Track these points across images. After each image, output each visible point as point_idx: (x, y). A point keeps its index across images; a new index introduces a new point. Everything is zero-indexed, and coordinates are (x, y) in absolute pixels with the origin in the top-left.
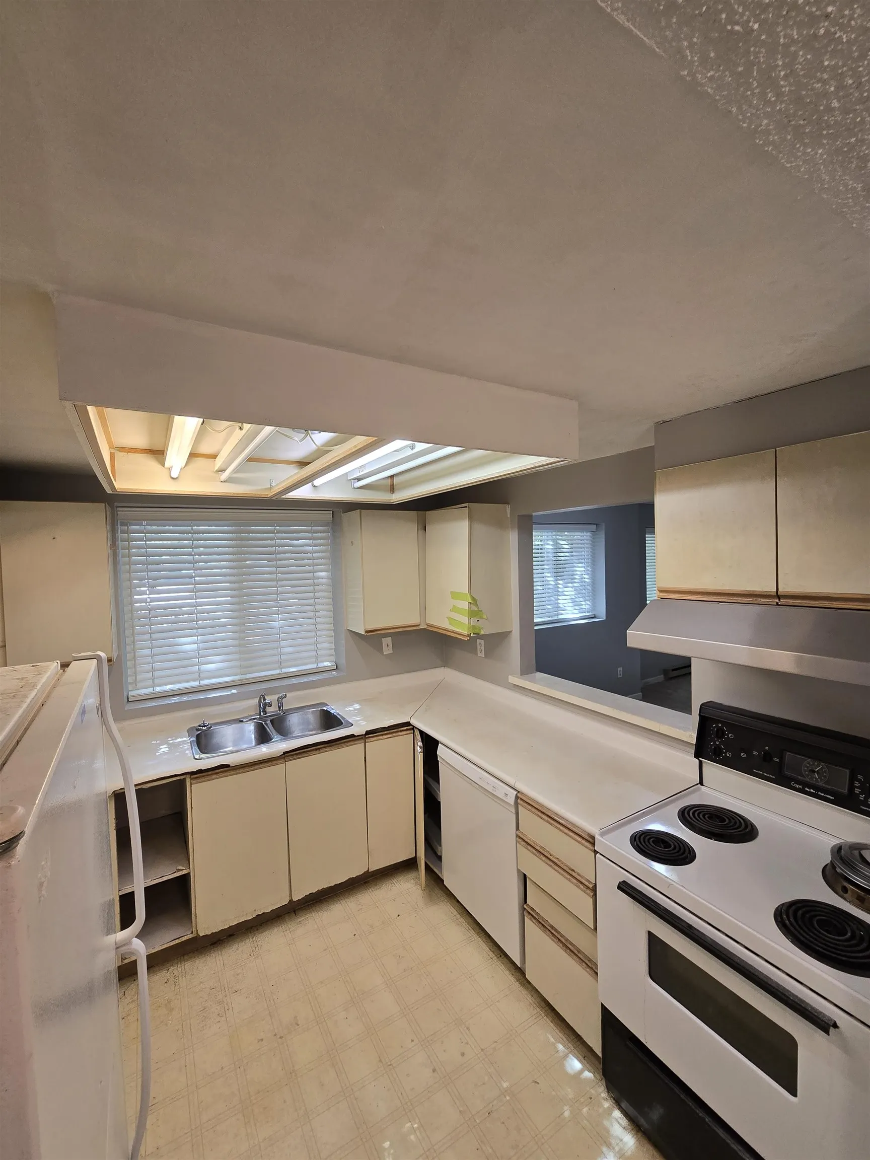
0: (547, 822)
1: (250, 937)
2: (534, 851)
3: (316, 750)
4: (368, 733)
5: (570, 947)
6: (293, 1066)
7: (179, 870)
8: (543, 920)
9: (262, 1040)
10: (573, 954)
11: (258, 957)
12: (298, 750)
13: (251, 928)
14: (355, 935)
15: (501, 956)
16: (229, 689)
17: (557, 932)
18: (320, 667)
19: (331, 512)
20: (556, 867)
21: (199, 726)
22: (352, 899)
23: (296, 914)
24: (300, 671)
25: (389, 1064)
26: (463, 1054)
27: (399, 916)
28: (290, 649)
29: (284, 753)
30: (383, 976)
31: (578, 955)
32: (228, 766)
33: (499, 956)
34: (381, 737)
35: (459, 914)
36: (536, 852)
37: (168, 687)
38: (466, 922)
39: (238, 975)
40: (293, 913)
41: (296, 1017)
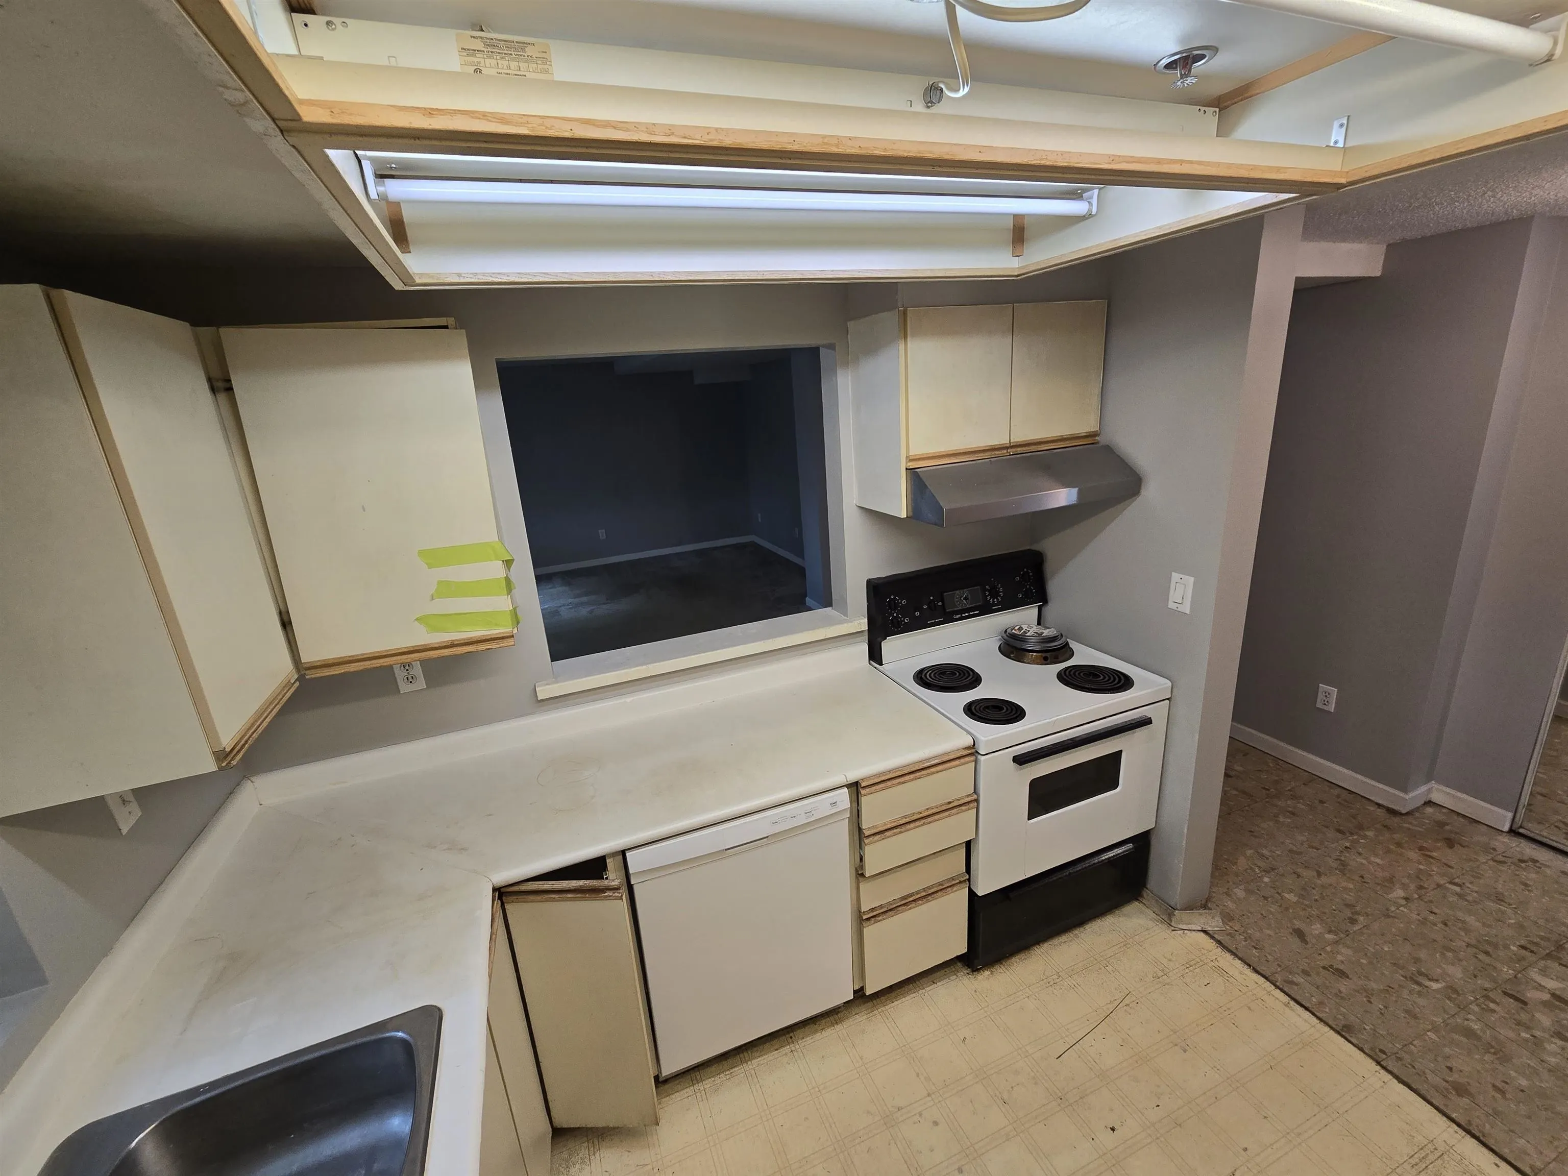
0: (928, 775)
2: (895, 831)
5: (932, 890)
8: (891, 904)
10: (935, 895)
15: (791, 1038)
17: (912, 896)
20: (929, 820)
26: (936, 1123)
31: (944, 887)
33: (790, 1040)
35: (693, 1085)
36: (898, 830)
38: (713, 1077)
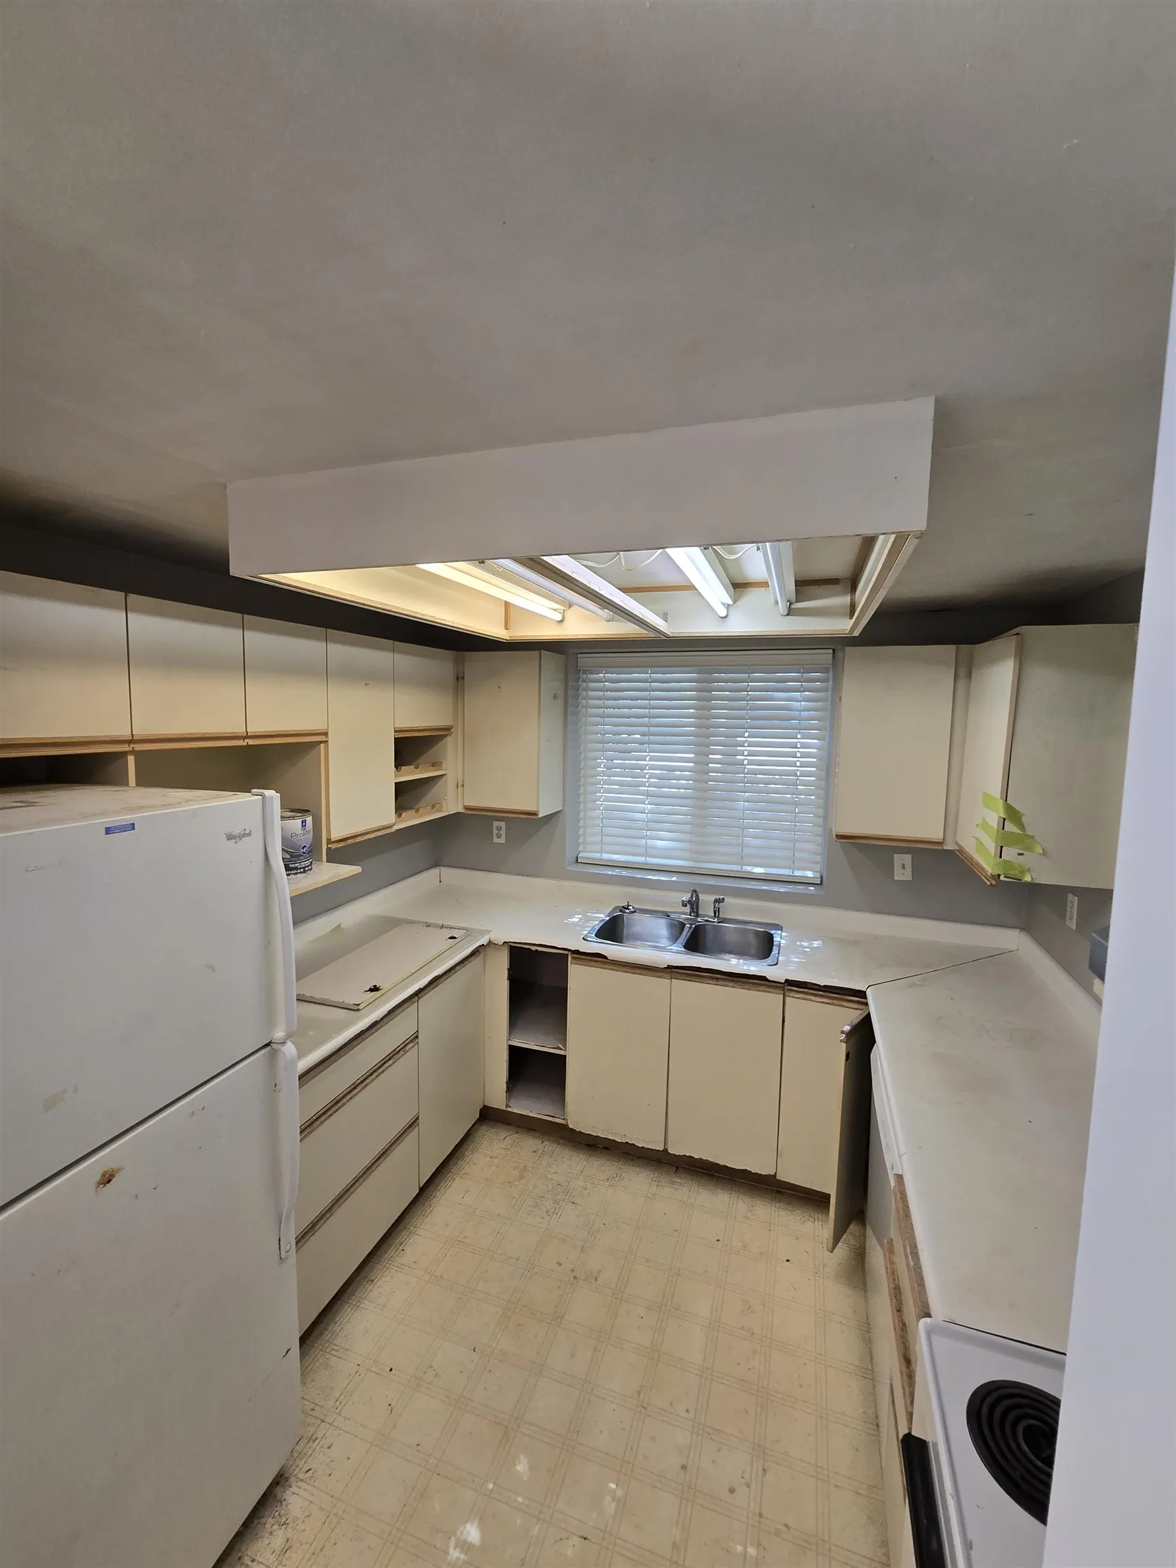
1: (621, 1163)
3: (712, 978)
4: (789, 983)
6: (565, 1313)
7: (560, 1049)
9: (560, 1264)
11: (613, 1186)
12: (688, 970)
13: (628, 1154)
14: (718, 1240)
16: (669, 874)
18: (795, 876)
19: (831, 651)
21: (623, 907)
22: (748, 1199)
23: (676, 1171)
24: (767, 874)
25: (645, 1405)
27: (788, 1261)
28: (758, 842)
29: (669, 967)
30: (712, 1312)
32: (605, 957)
34: (812, 998)
37: (616, 857)
39: (586, 1189)
40: (674, 1169)
41: (600, 1271)
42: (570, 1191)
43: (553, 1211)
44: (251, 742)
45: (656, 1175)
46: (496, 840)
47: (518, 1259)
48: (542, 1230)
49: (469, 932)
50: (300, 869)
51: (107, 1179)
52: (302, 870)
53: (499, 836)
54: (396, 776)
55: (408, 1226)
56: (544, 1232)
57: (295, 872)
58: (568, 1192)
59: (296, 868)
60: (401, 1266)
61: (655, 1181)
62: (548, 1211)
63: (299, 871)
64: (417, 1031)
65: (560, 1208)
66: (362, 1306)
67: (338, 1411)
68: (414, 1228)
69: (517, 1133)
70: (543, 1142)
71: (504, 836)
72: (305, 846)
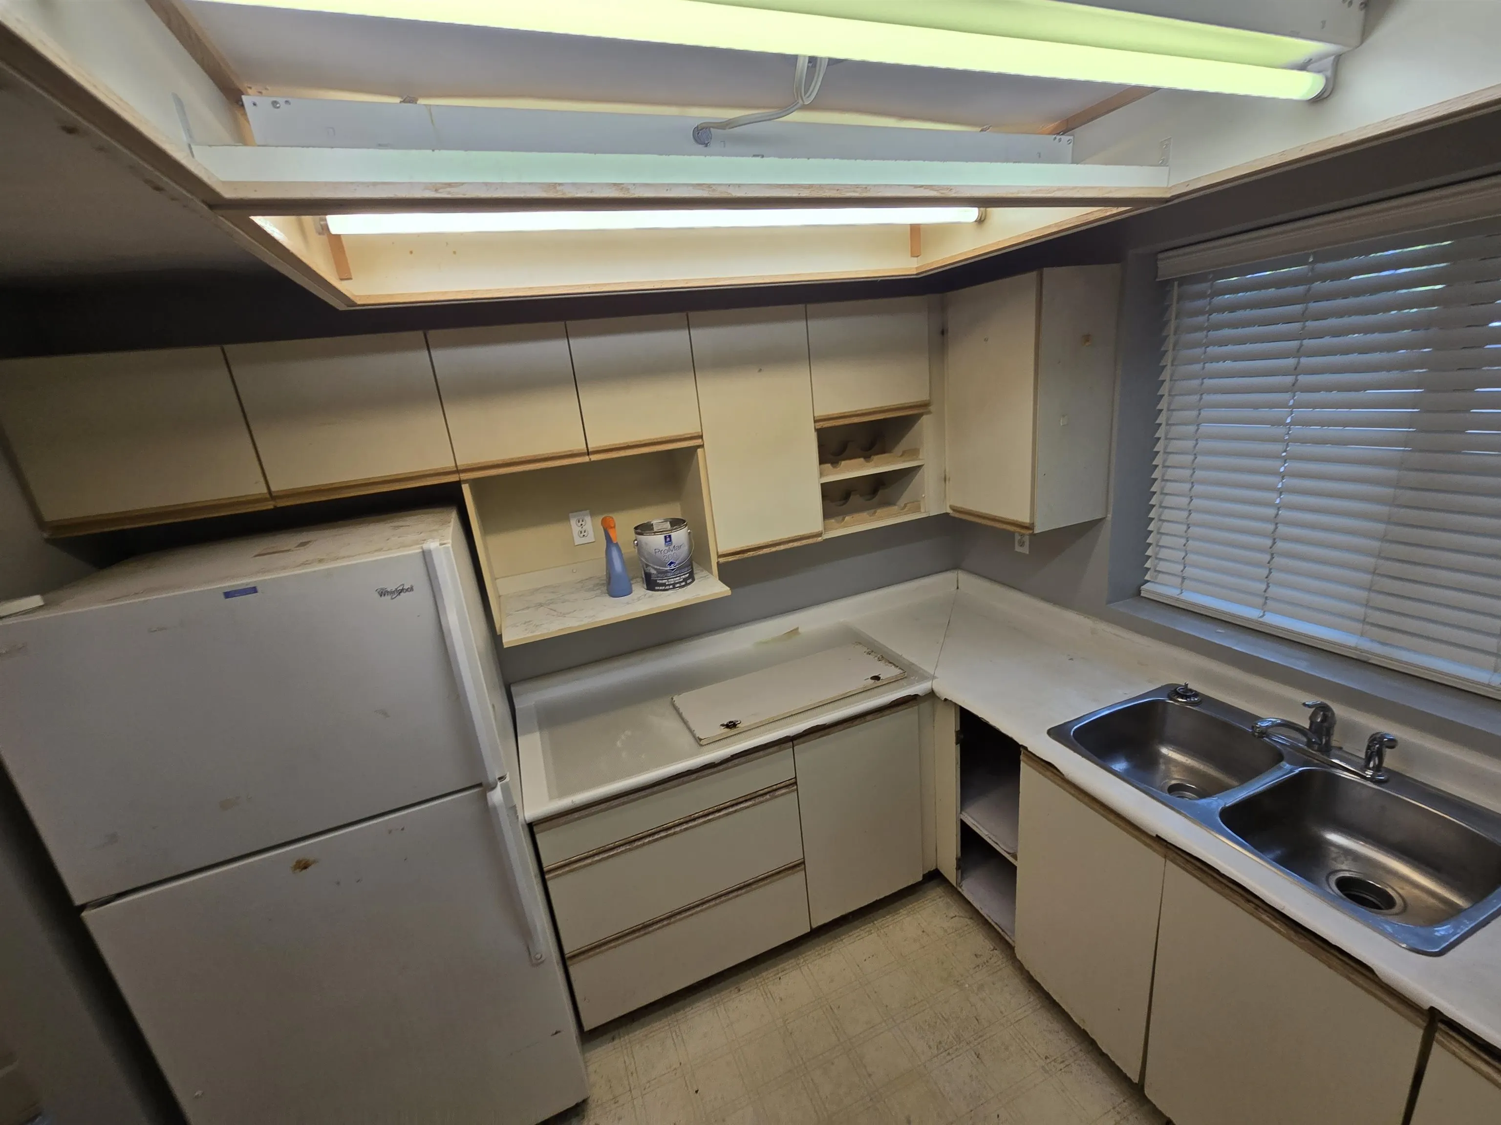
1: (1082, 1047)
12: (1196, 861)
21: (1177, 690)
29: (1160, 839)
32: (1063, 776)
37: (1206, 600)
39: (1007, 1049)
42: (985, 1037)
43: (946, 1047)
44: (594, 458)
45: (1126, 1104)
46: (1018, 549)
47: (870, 1075)
48: (920, 1063)
49: (908, 672)
50: (669, 585)
51: (303, 865)
52: (671, 587)
53: (1022, 544)
54: (821, 474)
55: (800, 957)
56: (919, 1066)
57: (663, 588)
58: (981, 1036)
59: (664, 585)
60: (769, 995)
61: (1119, 1113)
62: (940, 1042)
63: (667, 587)
64: (796, 777)
65: (957, 1050)
66: (718, 1008)
67: (644, 1092)
68: (804, 961)
69: (971, 918)
70: (995, 949)
71: (1027, 543)
72: (672, 563)
